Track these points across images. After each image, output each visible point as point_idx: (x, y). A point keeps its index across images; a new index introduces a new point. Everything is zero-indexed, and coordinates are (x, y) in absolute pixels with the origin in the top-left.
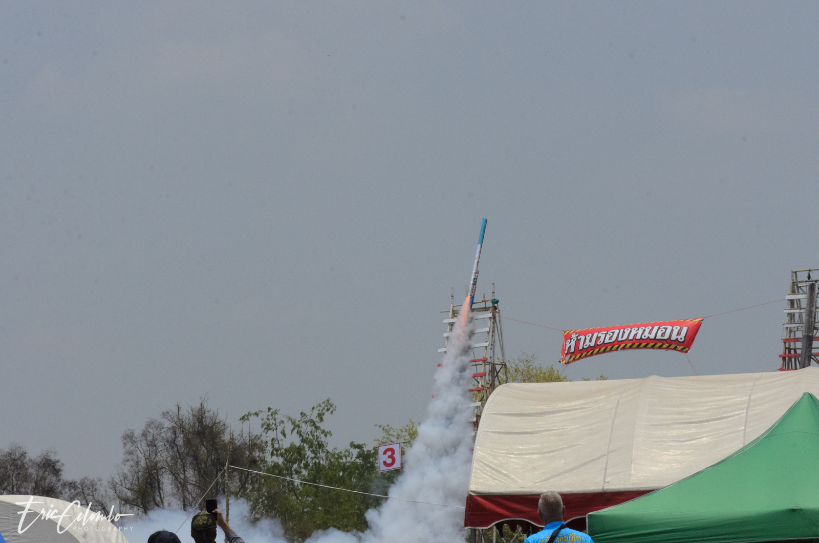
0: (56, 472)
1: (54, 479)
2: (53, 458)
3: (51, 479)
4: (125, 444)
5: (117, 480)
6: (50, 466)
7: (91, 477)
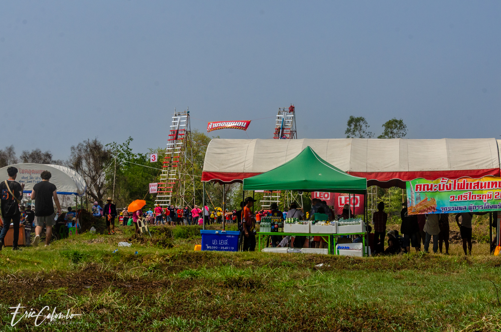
0: (50, 157)
1: (49, 160)
2: (49, 153)
3: (48, 160)
4: (72, 150)
5: (69, 161)
6: (48, 156)
7: (61, 160)
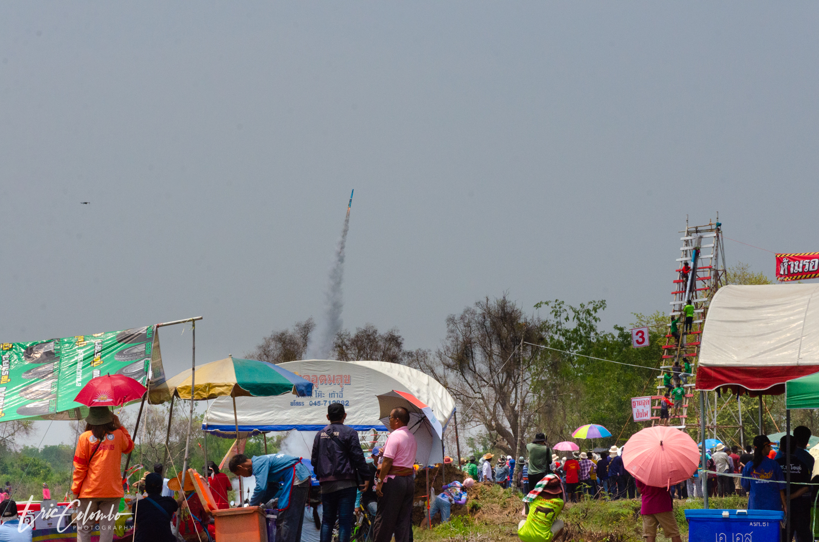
0: (398, 344)
1: (397, 350)
2: (396, 334)
3: (395, 349)
4: (448, 325)
5: (442, 351)
6: (394, 340)
7: (423, 349)
